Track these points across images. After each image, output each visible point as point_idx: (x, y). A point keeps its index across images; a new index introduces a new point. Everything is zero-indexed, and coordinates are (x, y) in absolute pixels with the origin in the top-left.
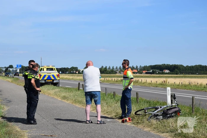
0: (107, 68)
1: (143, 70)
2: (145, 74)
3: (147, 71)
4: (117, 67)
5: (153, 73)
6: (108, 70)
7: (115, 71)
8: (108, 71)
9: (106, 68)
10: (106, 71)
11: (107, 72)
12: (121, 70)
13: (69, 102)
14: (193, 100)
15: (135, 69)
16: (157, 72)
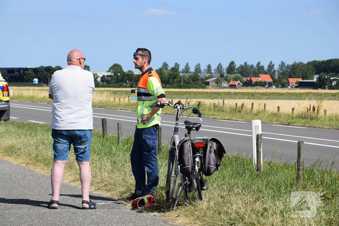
0: (180, 69)
1: (290, 77)
2: (296, 87)
3: (300, 80)
4: (209, 67)
5: (321, 84)
6: (181, 74)
7: (202, 80)
8: (181, 78)
9: (175, 69)
10: (175, 77)
11: (180, 81)
12: (222, 76)
13: (19, 161)
14: (299, 149)
15: (266, 73)
16: (334, 83)
